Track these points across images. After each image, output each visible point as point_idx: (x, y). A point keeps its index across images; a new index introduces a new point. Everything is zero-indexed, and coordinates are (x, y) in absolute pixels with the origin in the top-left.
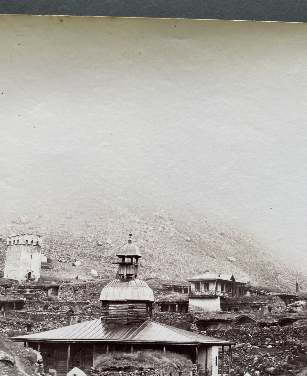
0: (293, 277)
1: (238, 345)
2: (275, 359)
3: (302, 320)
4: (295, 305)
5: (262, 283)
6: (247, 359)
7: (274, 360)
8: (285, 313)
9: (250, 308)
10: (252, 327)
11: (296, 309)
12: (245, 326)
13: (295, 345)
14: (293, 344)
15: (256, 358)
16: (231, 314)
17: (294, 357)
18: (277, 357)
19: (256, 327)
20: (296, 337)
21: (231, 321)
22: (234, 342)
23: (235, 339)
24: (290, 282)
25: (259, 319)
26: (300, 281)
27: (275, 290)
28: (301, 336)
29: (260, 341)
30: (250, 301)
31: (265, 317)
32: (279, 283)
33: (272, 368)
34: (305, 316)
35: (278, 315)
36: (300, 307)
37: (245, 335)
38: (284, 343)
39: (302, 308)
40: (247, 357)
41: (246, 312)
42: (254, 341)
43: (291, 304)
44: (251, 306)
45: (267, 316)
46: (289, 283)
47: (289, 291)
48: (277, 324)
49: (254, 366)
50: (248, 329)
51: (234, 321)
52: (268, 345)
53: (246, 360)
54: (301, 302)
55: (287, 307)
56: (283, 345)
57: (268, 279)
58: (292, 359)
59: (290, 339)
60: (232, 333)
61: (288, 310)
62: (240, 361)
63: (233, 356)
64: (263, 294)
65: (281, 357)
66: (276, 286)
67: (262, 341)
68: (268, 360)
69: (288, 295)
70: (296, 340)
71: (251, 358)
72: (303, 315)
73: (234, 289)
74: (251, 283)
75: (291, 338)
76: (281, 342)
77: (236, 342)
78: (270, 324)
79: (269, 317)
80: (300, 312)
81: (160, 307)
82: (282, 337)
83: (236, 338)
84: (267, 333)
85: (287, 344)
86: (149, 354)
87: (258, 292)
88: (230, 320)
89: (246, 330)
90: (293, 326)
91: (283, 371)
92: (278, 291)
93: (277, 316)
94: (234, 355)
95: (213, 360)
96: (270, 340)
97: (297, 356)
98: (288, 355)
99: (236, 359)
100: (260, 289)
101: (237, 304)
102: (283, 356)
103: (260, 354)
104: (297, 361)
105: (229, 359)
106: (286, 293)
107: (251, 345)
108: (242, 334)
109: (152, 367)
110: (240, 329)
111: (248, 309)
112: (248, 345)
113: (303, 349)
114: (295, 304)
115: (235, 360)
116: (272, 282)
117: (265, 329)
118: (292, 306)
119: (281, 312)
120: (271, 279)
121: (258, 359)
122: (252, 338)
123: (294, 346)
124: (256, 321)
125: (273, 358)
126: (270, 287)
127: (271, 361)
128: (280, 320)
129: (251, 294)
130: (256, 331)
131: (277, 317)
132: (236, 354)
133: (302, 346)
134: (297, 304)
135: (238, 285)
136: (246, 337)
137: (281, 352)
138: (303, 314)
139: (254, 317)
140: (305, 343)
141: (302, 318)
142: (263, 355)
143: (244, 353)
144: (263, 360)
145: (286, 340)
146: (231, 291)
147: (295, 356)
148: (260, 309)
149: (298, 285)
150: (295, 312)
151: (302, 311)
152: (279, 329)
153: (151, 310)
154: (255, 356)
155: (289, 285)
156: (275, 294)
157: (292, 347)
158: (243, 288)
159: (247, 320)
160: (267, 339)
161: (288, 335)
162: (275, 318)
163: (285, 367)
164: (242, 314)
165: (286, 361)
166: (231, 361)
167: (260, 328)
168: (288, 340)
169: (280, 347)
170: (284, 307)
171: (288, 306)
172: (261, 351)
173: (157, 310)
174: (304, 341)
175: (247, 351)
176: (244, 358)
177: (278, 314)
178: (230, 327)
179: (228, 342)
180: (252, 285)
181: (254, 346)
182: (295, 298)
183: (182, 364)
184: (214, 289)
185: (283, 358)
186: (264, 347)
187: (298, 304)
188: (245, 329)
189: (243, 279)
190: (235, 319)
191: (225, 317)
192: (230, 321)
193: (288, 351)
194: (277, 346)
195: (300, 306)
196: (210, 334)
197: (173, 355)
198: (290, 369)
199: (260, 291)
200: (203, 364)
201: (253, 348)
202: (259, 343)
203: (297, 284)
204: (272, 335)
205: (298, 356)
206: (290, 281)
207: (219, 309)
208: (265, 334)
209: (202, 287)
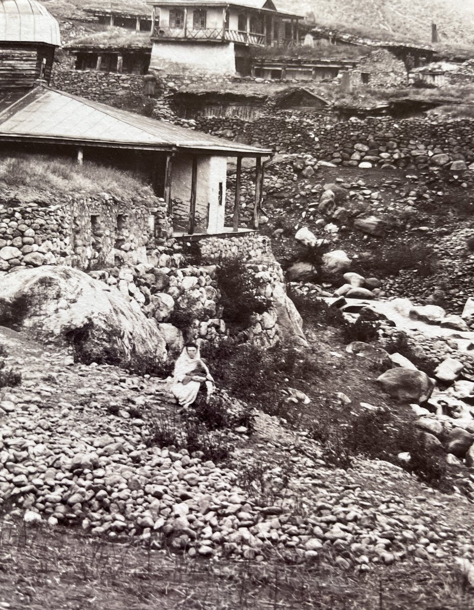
0: (423, 9)
1: (279, 157)
2: (380, 197)
3: (449, 107)
4: (430, 71)
5: (345, 18)
6: (303, 193)
7: (377, 199)
8: (404, 87)
9: (313, 73)
10: (317, 115)
11: (434, 80)
12: (299, 112)
13: (434, 164)
14: (429, 162)
15: (329, 193)
16: (263, 83)
17: (432, 195)
18: (387, 191)
19: (329, 118)
20: (435, 147)
21: (264, 99)
22: (269, 150)
23: (273, 144)
24: (416, 21)
25: (337, 99)
26: (441, 20)
27: (377, 34)
28: (449, 143)
29: (339, 151)
30: (314, 56)
31: (352, 94)
32: (388, 21)
33: (373, 220)
34: (458, 97)
35: (387, 91)
36: (443, 77)
37: (299, 135)
38: (404, 158)
39: (450, 79)
40: (303, 188)
41: (303, 81)
42: (322, 151)
43: (421, 69)
44: (316, 69)
45: (358, 93)
46: (415, 23)
47: (414, 38)
48: (384, 112)
49: (323, 212)
50: (308, 120)
51: (270, 99)
52: (360, 161)
53: (302, 196)
54: (446, 66)
55: (411, 75)
56: (402, 164)
57: (361, 10)
58: (426, 199)
59: (420, 150)
60: (265, 127)
61: (412, 81)
62: (284, 198)
63: (266, 184)
64: (348, 43)
65: (397, 191)
66: (382, 26)
67: (344, 151)
68: (361, 197)
69: (411, 48)
70: (435, 154)
71: (314, 191)
72: (452, 96)
73: (273, 28)
74: (316, 16)
75: (422, 147)
76: (396, 156)
77: (274, 151)
78: (366, 111)
79: (363, 96)
80: (443, 88)
81: (74, 59)
82: (398, 144)
83: (274, 141)
84: (357, 133)
85: (412, 161)
86: (37, 167)
87: (334, 36)
88: (260, 96)
89: (301, 122)
90: (427, 118)
91: (403, 228)
92: (385, 37)
93: (384, 92)
94: (268, 180)
95: (211, 190)
96: (366, 148)
97: (440, 193)
98: (417, 190)
99: (273, 192)
100: (341, 30)
101: (278, 61)
102: (402, 191)
103: (339, 183)
104: (440, 205)
105: (256, 190)
106: (408, 42)
107: (315, 160)
108: (289, 131)
109: (43, 198)
110: (287, 120)
111: (309, 73)
112: (306, 158)
113: (456, 177)
114: (430, 69)
115: (272, 194)
116: (371, 17)
117: (353, 123)
118: (423, 72)
119: (393, 86)
120: (368, 11)
121: (333, 194)
122: (318, 142)
123: (431, 168)
124: (329, 103)
125: (375, 195)
126: (366, 27)
127: (369, 200)
128: (391, 103)
129: (316, 41)
130: (329, 127)
131: (384, 96)
132: (275, 178)
133: (452, 169)
134: (435, 69)
135: (284, 20)
136: (302, 138)
137: (397, 179)
138: (453, 92)
139: (322, 94)
140: (461, 161)
141: (449, 103)
142: (349, 185)
143: (295, 178)
144: (348, 197)
145: (409, 152)
146: (265, 32)
147: (434, 192)
148: (340, 76)
149: (437, 28)
150: (432, 87)
151: (450, 86)
152: (390, 124)
153: (49, 64)
154: (326, 186)
155: (413, 26)
156: (379, 44)
157: (426, 168)
158: (297, 26)
159: (305, 99)
160: (359, 146)
161: (413, 138)
162: (380, 99)
163: (407, 217)
164: (292, 86)
165: (411, 202)
166: (261, 196)
167: (340, 120)
168: (414, 152)
169: (392, 168)
170: (402, 74)
171: (413, 73)
172: (341, 173)
173: (66, 65)
174: (457, 156)
175: (304, 172)
176: (297, 190)
177: (387, 88)
178: (259, 114)
179: (253, 149)
180: (318, 21)
181: (324, 163)
182: (431, 56)
183: (126, 195)
184: (220, 26)
185: (403, 194)
186: (351, 166)
187: (437, 70)
188: (299, 121)
189: (296, 6)
190: (274, 95)
191: (247, 90)
192: (261, 99)
193: (414, 180)
194: (384, 165)
195: (443, 73)
196: (204, 127)
197: (102, 171)
198: (424, 223)
199: (341, 35)
200: (186, 198)
201: (320, 167)
202: (336, 155)
203: (434, 27)
204: (371, 137)
205: (444, 192)
206: (415, 18)
207: (233, 72)
208: (352, 134)
209: (189, 19)
